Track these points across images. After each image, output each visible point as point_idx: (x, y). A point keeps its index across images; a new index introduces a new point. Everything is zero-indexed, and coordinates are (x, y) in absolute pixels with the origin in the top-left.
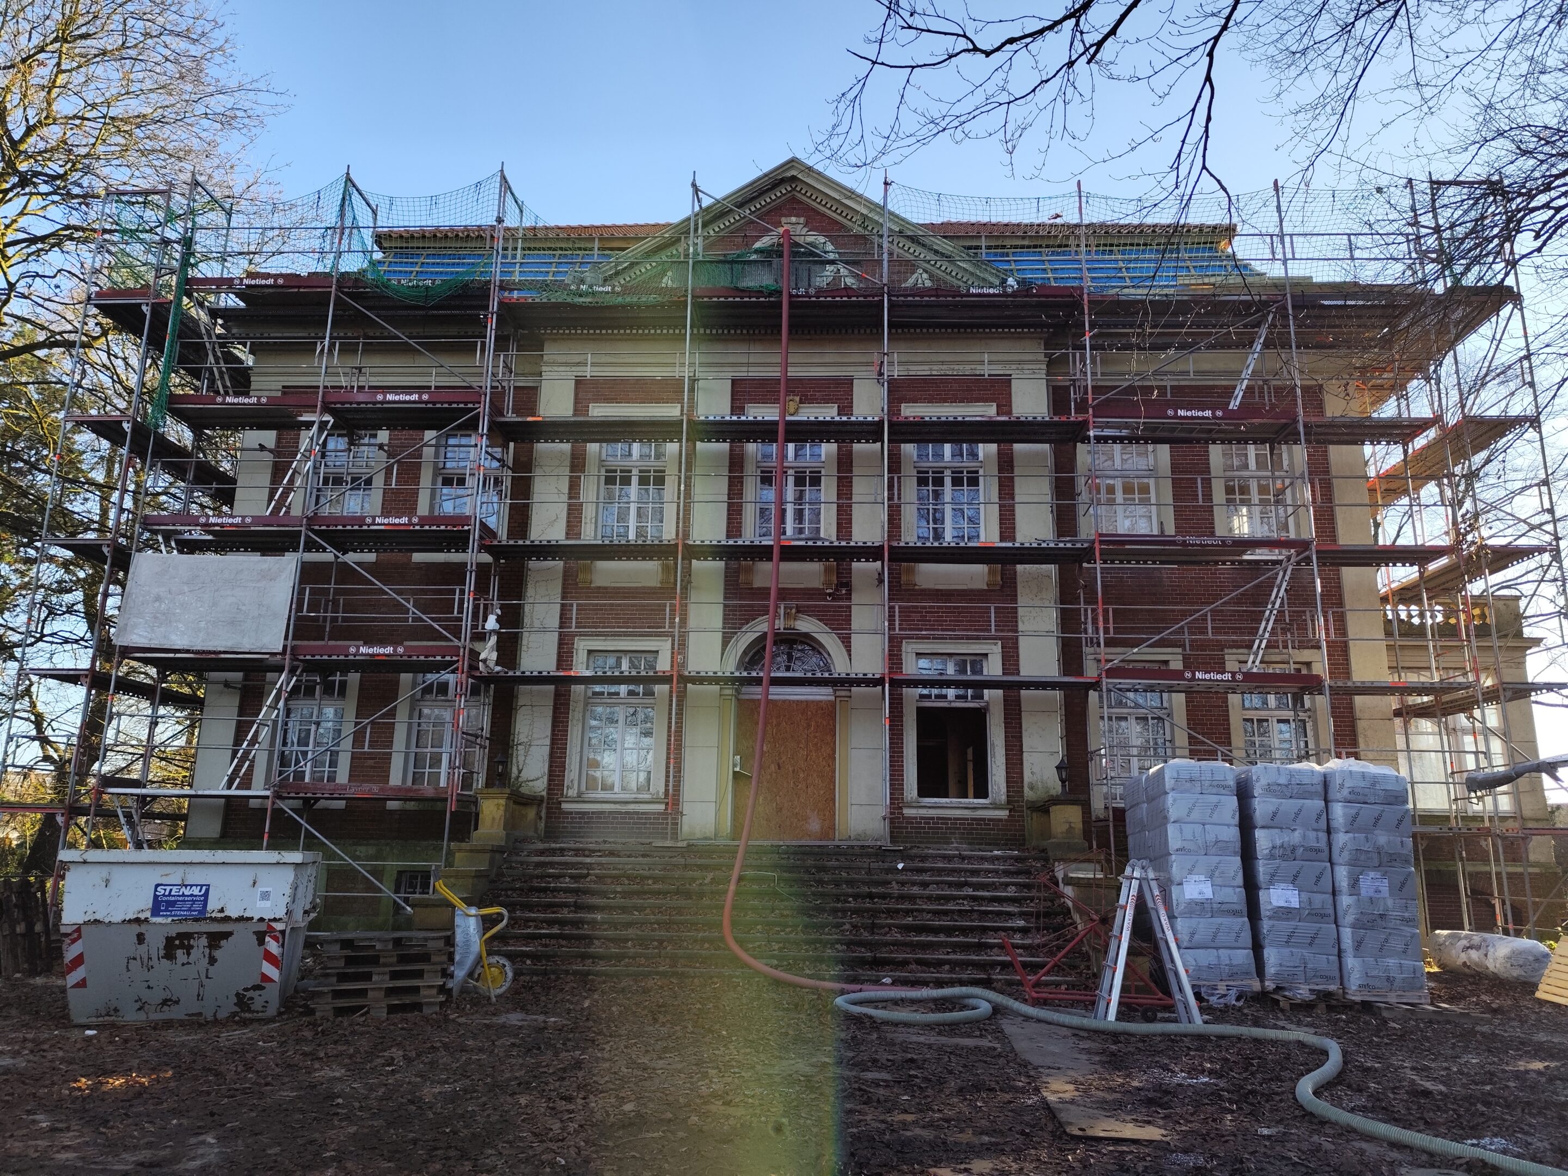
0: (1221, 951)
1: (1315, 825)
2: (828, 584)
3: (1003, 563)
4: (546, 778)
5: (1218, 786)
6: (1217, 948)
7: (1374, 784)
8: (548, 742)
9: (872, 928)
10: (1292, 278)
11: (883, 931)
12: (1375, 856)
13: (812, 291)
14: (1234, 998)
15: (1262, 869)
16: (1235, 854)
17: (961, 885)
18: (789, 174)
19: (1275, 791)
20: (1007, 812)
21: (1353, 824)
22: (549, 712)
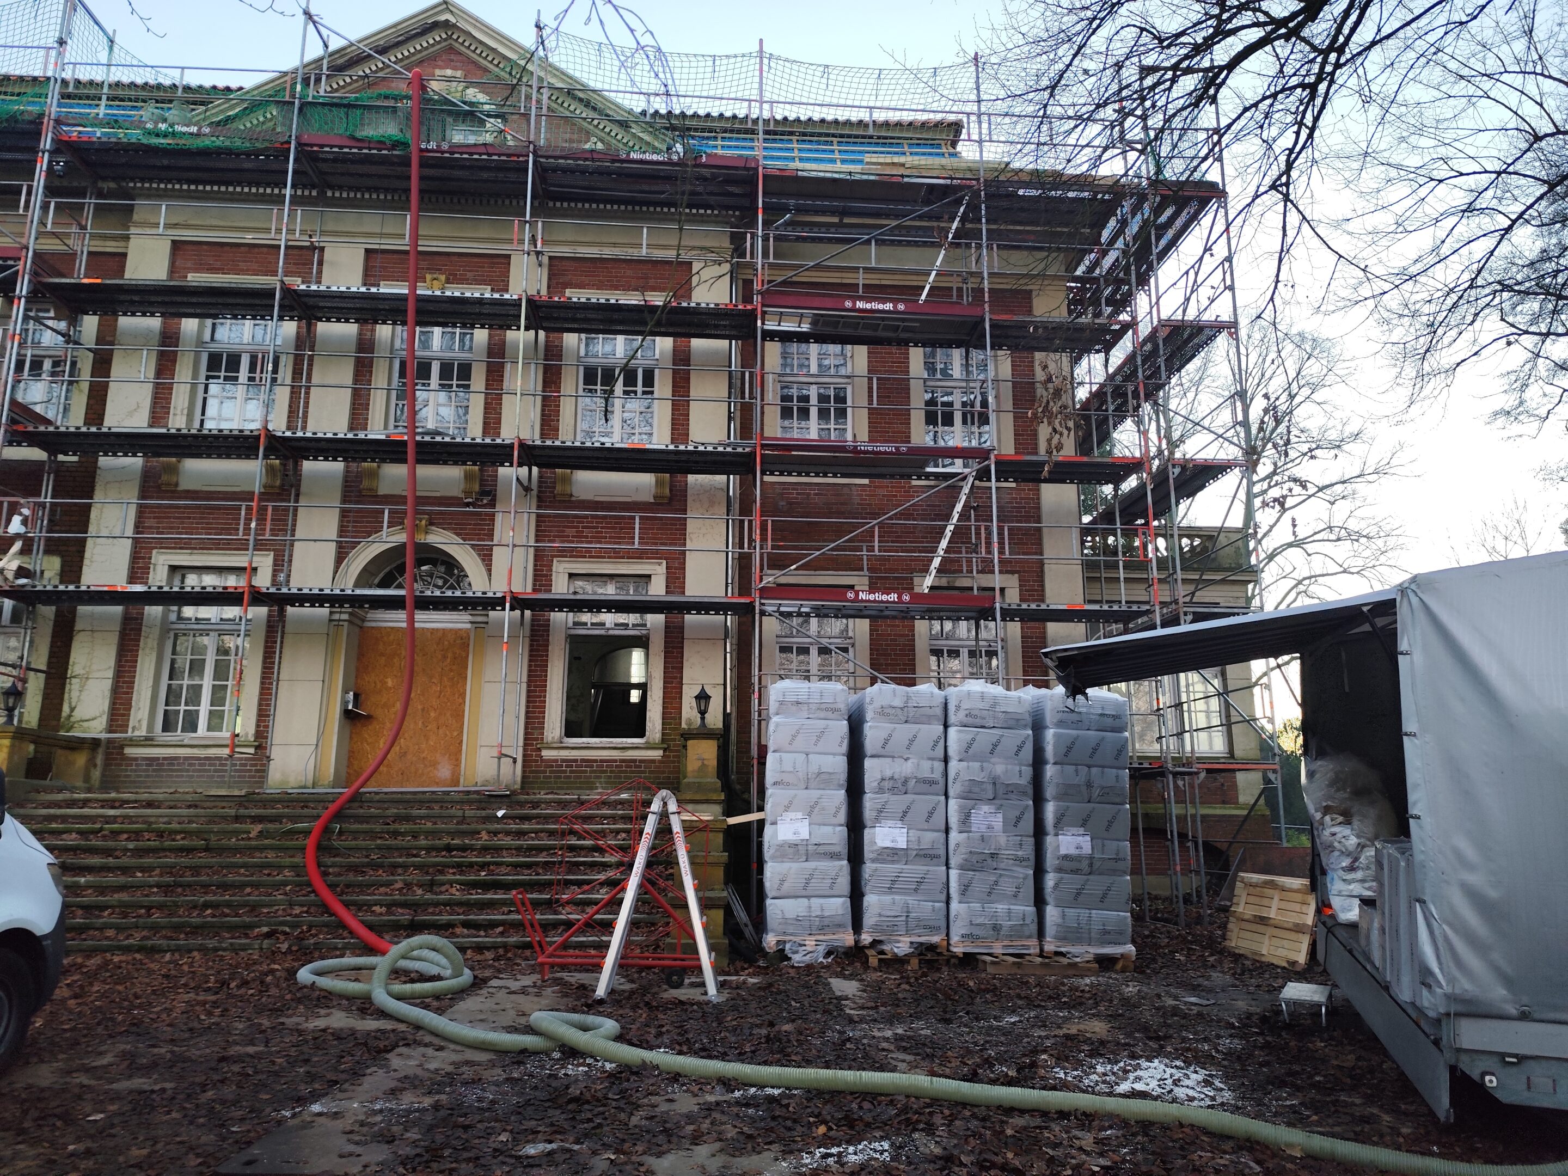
0: (813, 900)
1: (932, 754)
2: (468, 493)
3: (672, 472)
4: (105, 718)
5: (827, 710)
6: (808, 897)
7: (994, 705)
8: (110, 674)
9: (431, 886)
10: (988, 162)
11: (443, 889)
12: (990, 787)
13: (445, 146)
14: (821, 955)
15: (870, 803)
16: (840, 786)
17: (563, 834)
18: (442, 18)
19: (888, 715)
20: (661, 753)
21: (967, 753)
22: (114, 640)
